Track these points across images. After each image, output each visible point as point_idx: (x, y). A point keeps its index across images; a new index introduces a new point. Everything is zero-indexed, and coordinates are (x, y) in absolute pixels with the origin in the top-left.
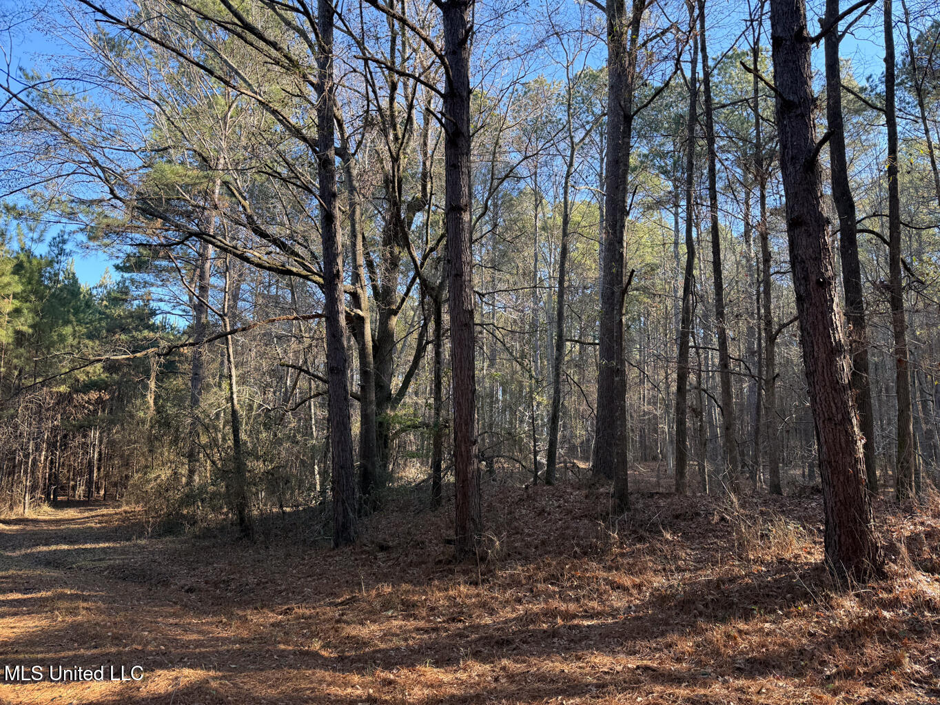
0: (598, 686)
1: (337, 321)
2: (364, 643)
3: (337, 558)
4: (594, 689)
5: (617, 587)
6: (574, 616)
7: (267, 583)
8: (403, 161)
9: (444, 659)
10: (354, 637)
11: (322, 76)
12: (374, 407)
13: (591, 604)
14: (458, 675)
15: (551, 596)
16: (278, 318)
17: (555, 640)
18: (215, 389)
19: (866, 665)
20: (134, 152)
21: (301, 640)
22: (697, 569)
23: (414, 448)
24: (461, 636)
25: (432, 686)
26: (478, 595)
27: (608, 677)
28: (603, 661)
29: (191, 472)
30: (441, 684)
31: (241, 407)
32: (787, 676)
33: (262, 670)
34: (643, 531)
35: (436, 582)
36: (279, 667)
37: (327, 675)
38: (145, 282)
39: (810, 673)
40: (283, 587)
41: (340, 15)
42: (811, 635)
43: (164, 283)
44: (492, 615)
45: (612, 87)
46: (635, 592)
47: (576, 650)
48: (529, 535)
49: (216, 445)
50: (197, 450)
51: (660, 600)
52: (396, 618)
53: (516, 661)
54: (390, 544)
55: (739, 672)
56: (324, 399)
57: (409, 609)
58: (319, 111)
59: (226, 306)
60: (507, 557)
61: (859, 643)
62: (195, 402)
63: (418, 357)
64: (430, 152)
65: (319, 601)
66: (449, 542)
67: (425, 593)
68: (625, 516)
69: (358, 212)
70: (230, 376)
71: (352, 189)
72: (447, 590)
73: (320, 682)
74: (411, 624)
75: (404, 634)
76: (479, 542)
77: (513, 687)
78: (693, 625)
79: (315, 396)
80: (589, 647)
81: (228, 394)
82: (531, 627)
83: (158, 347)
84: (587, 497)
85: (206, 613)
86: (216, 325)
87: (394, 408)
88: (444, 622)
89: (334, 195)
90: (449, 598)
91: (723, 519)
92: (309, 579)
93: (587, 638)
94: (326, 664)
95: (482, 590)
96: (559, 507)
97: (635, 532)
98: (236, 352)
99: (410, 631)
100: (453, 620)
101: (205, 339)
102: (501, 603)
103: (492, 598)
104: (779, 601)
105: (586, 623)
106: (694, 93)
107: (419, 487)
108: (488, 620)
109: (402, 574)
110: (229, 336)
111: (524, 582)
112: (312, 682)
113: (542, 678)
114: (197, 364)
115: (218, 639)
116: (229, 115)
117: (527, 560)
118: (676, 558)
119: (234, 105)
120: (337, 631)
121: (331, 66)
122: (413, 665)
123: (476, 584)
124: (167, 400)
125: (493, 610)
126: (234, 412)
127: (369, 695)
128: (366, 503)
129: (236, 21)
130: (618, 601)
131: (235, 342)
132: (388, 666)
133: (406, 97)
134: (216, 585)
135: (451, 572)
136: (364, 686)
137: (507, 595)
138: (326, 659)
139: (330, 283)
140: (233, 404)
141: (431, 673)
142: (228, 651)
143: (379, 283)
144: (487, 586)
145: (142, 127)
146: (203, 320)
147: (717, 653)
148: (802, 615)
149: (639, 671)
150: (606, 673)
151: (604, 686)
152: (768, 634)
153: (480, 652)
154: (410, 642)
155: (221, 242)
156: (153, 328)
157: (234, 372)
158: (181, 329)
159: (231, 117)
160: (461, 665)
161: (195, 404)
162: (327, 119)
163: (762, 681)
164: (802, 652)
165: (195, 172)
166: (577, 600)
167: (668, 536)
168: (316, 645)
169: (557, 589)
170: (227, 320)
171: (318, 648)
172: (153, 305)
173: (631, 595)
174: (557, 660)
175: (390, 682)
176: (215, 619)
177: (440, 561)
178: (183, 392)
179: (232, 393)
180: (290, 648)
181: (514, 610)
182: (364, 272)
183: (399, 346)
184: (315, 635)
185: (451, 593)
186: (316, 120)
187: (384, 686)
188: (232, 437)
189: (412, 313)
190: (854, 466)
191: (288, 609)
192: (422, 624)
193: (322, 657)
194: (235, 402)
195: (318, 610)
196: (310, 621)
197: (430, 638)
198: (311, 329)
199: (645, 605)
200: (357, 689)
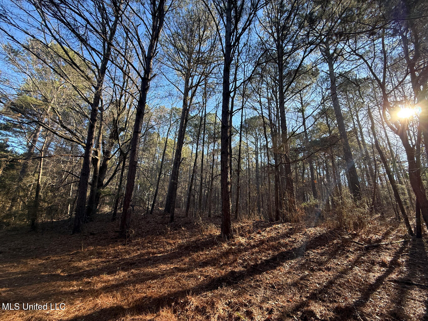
0: (162, 275)
1: (88, 159)
2: (80, 269)
3: (73, 238)
4: (161, 276)
5: (168, 243)
6: (156, 253)
7: (40, 248)
8: (121, 116)
9: (111, 271)
10: (76, 267)
11: (98, 85)
12: (96, 188)
13: (161, 249)
14: (116, 277)
15: (149, 247)
16: (64, 155)
17: (149, 261)
18: (31, 176)
19: (229, 261)
20: (14, 89)
21: (52, 270)
22: (190, 238)
23: (108, 202)
24: (118, 262)
25: (105, 282)
26: (125, 248)
27: (165, 272)
28: (163, 267)
29: (12, 206)
30: (109, 281)
31: (42, 184)
32: (212, 266)
33: (31, 285)
34: (177, 227)
35: (111, 245)
36: (39, 283)
37: (62, 283)
38: (7, 135)
39: (217, 265)
40: (47, 249)
41: (108, 71)
42: (217, 254)
43: (16, 136)
44: (129, 255)
45: (183, 113)
46: (173, 245)
47: (155, 264)
48: (143, 229)
49: (27, 196)
50: (17, 198)
51: (180, 247)
52: (94, 258)
53: (136, 270)
54: (95, 233)
55: (201, 266)
56: (77, 183)
57: (99, 255)
58: (95, 94)
59: (43, 148)
60: (136, 236)
61: (228, 255)
62: (21, 180)
63: (114, 174)
64: (129, 116)
65: (63, 254)
66: (116, 232)
67: (106, 249)
68: (173, 223)
69: (103, 127)
70: (39, 172)
71: (102, 120)
72: (114, 247)
73: (58, 287)
74: (100, 260)
75: (97, 264)
76: (128, 232)
77: (135, 279)
78: (189, 254)
79: (74, 182)
80: (159, 263)
81: (37, 178)
82: (142, 258)
83: (7, 158)
84: (162, 218)
85: (6, 262)
86: (37, 154)
87: (103, 189)
88: (112, 258)
89: (96, 120)
90: (115, 250)
91: (197, 224)
92: (60, 246)
93: (159, 260)
94: (62, 278)
95: (127, 247)
96: (154, 221)
97: (174, 228)
98: (44, 165)
99: (99, 263)
100: (115, 257)
101: (31, 158)
102: (132, 250)
103: (130, 249)
104: (210, 245)
105: (159, 255)
106: (201, 119)
107: (108, 214)
108: (128, 257)
109: (98, 243)
110: (42, 158)
111: (141, 243)
112: (55, 287)
113: (144, 274)
114: (25, 166)
115: (10, 273)
116: (60, 88)
117: (142, 237)
118: (185, 235)
119: (63, 85)
120: (69, 265)
121: (102, 83)
122: (99, 275)
123: (124, 245)
124: (7, 178)
125: (130, 253)
126: (38, 185)
127: (80, 289)
128: (87, 219)
129: (70, 60)
130: (169, 248)
131: (44, 161)
132: (89, 277)
133: (125, 99)
134: (14, 250)
135: (117, 241)
136: (77, 286)
137: (135, 248)
138: (62, 276)
139: (88, 147)
140: (38, 182)
141: (106, 277)
142: (15, 278)
143: (105, 150)
144: (128, 245)
145: (20, 81)
146: (32, 152)
147: (195, 261)
148: (215, 249)
149: (174, 269)
150: (164, 271)
151: (164, 275)
152: (207, 255)
153: (124, 267)
154: (99, 267)
155: (47, 126)
156: (7, 151)
157: (41, 171)
158: (20, 153)
159: (60, 89)
160: (117, 273)
161: (20, 181)
162: (98, 98)
163: (206, 268)
164: (215, 259)
165: (41, 101)
166: (157, 248)
167: (183, 229)
168: (59, 271)
169: (151, 245)
170: (43, 153)
171: (59, 272)
172: (9, 143)
173: (172, 246)
174: (149, 268)
175: (89, 283)
176: (11, 264)
177: (113, 238)
178: (16, 176)
179: (39, 178)
180: (47, 274)
181: (137, 253)
182: (101, 145)
183: (108, 169)
184: (59, 267)
185: (116, 248)
186: (94, 97)
187: (86, 284)
188: (35, 194)
189: (114, 161)
190: (229, 211)
191: (48, 258)
192: (104, 260)
193: (61, 276)
194: (40, 181)
195: (62, 257)
196: (57, 262)
197: (106, 264)
198: (77, 160)
199: (176, 249)
200: (75, 287)
